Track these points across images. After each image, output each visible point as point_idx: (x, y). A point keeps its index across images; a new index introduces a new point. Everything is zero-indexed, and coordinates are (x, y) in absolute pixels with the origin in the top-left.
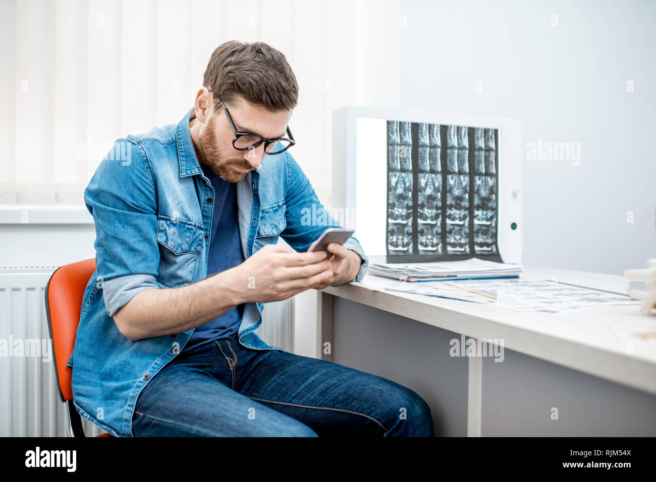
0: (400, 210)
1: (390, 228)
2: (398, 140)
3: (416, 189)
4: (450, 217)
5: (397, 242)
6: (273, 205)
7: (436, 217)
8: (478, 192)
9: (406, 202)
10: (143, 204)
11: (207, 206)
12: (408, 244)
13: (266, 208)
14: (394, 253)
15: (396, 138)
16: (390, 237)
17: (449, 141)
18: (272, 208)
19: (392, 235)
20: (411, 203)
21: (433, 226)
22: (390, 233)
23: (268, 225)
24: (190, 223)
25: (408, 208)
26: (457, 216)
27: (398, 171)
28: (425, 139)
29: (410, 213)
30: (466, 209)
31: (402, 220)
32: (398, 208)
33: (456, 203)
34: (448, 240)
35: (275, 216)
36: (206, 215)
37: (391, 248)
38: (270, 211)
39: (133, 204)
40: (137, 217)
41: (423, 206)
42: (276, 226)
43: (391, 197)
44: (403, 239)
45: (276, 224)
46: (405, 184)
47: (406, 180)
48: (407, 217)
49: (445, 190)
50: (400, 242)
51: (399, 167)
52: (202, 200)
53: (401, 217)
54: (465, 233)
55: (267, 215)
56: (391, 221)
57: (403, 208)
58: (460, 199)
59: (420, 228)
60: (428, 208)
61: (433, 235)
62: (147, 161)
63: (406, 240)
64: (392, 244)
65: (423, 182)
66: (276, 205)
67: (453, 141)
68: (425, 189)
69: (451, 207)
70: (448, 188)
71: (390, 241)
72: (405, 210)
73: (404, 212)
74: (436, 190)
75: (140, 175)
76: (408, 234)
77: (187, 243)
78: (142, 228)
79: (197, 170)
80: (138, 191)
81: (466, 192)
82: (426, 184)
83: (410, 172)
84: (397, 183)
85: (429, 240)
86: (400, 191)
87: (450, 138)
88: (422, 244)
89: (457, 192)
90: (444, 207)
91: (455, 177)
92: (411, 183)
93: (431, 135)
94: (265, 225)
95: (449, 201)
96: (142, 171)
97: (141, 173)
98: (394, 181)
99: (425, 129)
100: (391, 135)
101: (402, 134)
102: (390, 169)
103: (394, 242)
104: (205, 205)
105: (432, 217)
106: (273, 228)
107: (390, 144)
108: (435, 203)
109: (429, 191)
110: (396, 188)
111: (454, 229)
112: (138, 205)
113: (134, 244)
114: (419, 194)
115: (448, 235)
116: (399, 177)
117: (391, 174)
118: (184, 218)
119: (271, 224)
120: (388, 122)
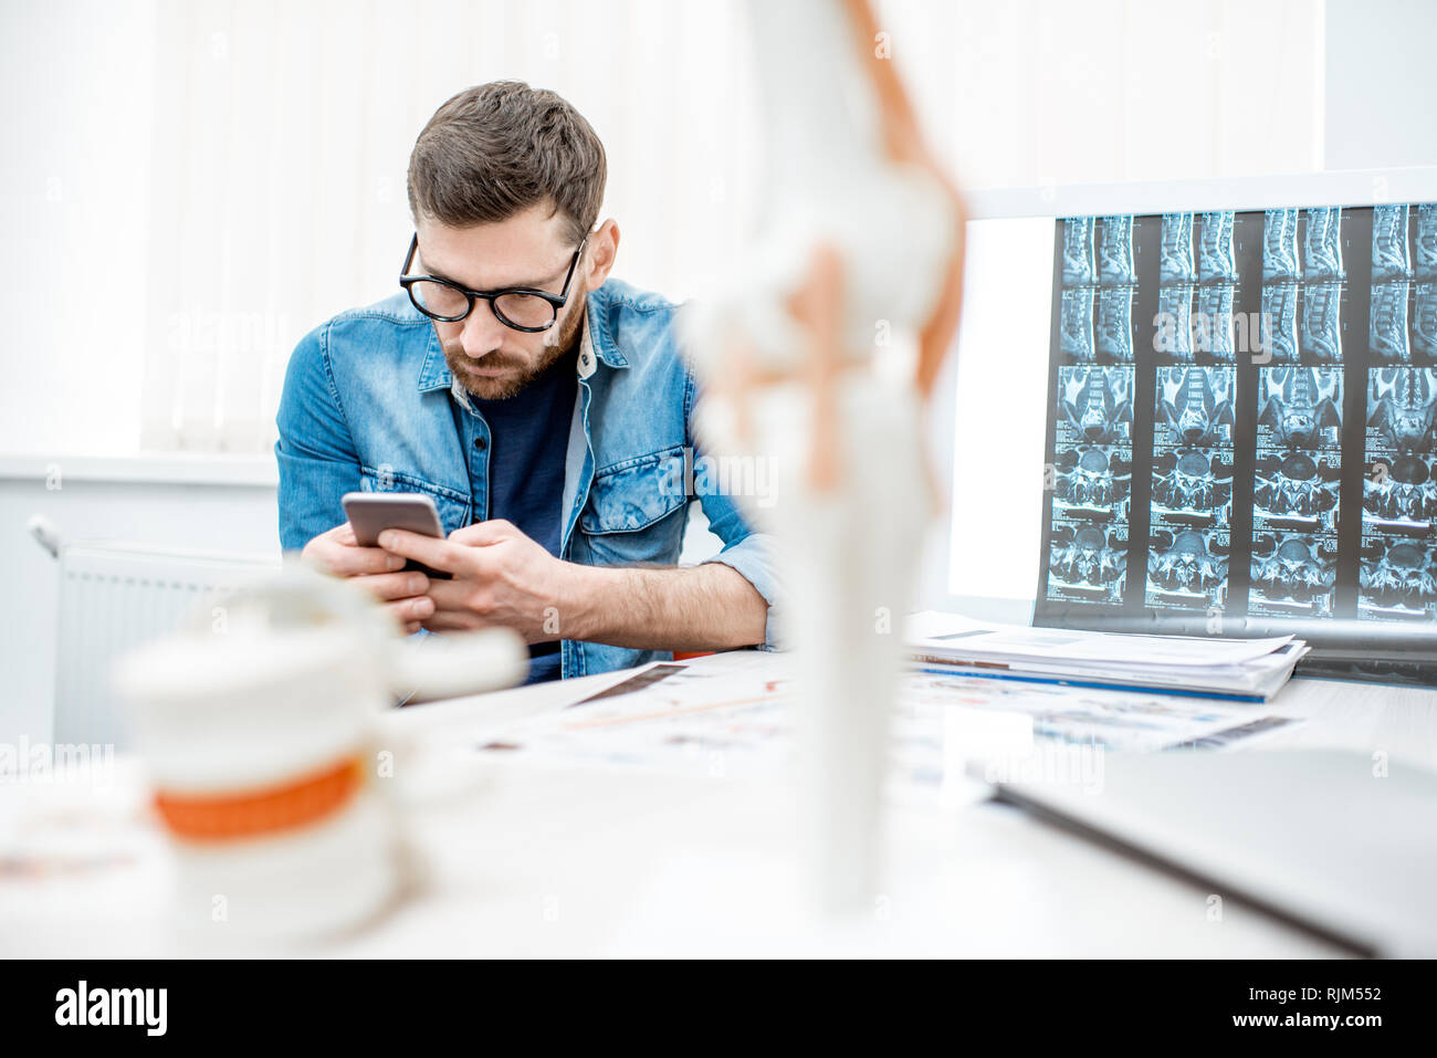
0: (1092, 475)
1: (1058, 523)
2: (1090, 273)
3: (1147, 409)
4: (1265, 498)
5: (1075, 566)
7: (1217, 496)
8: (1380, 419)
9: (1110, 451)
11: (478, 455)
12: (1111, 575)
14: (1062, 598)
15: (1082, 266)
16: (1057, 552)
17: (1269, 260)
19: (1063, 545)
20: (1127, 455)
21: (1200, 525)
22: (1053, 537)
23: (617, 506)
24: (429, 486)
26: (1293, 497)
27: (1089, 362)
28: (1179, 264)
29: (1124, 484)
30: (1327, 474)
31: (1096, 503)
33: (1292, 457)
34: (1256, 572)
35: (639, 485)
36: (476, 473)
37: (1055, 582)
39: (300, 444)
40: (311, 467)
41: (1168, 463)
42: (638, 509)
43: (1061, 436)
44: (1095, 558)
45: (638, 503)
46: (1109, 397)
47: (1115, 386)
48: (1115, 494)
50: (1085, 568)
51: (1091, 350)
53: (1096, 493)
54: (1321, 552)
56: (1060, 505)
57: (1104, 469)
58: (1311, 441)
59: (1155, 528)
60: (1186, 469)
61: (1200, 553)
62: (327, 358)
63: (1105, 563)
64: (1058, 571)
65: (1170, 391)
66: (652, 458)
67: (1283, 257)
68: (1177, 412)
69: (1271, 466)
71: (1053, 562)
72: (1107, 474)
73: (1106, 479)
74: (1215, 413)
75: (312, 387)
76: (1115, 544)
79: (442, 379)
80: (309, 420)
81: (1329, 418)
82: (1182, 397)
83: (1128, 362)
84: (1082, 397)
85: (1185, 566)
86: (1092, 418)
88: (1159, 577)
89: (1292, 421)
90: (1245, 466)
91: (1293, 373)
92: (1128, 395)
93: (1203, 248)
94: (610, 505)
95: (1264, 447)
98: (1073, 389)
99: (1180, 232)
100: (1067, 259)
101: (1105, 253)
102: (1063, 358)
103: (1066, 566)
104: (474, 453)
105: (1198, 496)
106: (630, 513)
107: (1063, 283)
108: (1211, 455)
110: (1078, 411)
112: (310, 445)
114: (1158, 426)
115: (1255, 555)
116: (1090, 380)
117: (1062, 370)
119: (627, 503)
120: (1061, 222)
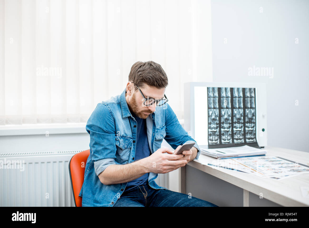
0: (214, 125)
1: (210, 133)
2: (212, 95)
3: (220, 116)
4: (235, 127)
5: (212, 139)
6: (161, 126)
7: (229, 127)
8: (247, 116)
9: (216, 122)
10: (110, 130)
11: (134, 129)
12: (217, 140)
13: (158, 127)
14: (211, 144)
15: (211, 94)
16: (210, 137)
17: (234, 94)
18: (160, 127)
19: (210, 136)
20: (218, 122)
21: (228, 131)
22: (209, 135)
23: (159, 135)
24: (127, 136)
25: (217, 124)
26: (238, 127)
27: (212, 109)
28: (224, 94)
29: (218, 126)
30: (242, 123)
31: (215, 129)
32: (213, 124)
33: (238, 121)
34: (235, 137)
35: (162, 131)
36: (134, 132)
37: (210, 142)
38: (160, 129)
39: (106, 130)
40: (108, 135)
41: (223, 123)
42: (162, 135)
43: (209, 120)
44: (215, 138)
45: (162, 134)
46: (215, 114)
47: (216, 112)
48: (217, 128)
49: (233, 116)
50: (214, 139)
51: (213, 107)
52: (132, 126)
53: (214, 128)
54: (242, 134)
55: (159, 131)
56: (210, 130)
57: (215, 124)
58: (240, 119)
59: (222, 133)
60: (226, 124)
61: (228, 135)
62: (111, 112)
63: (216, 138)
65: (223, 113)
66: (162, 126)
67: (236, 94)
68: (224, 116)
69: (235, 123)
70: (234, 115)
71: (209, 139)
72: (216, 125)
74: (229, 116)
75: (109, 118)
76: (217, 135)
77: (126, 145)
78: (110, 139)
79: (129, 115)
80: (108, 125)
81: (242, 116)
82: (225, 114)
83: (217, 109)
84: (212, 114)
85: (226, 137)
86: (213, 117)
87: (235, 93)
88: (223, 139)
89: (238, 116)
90: (233, 123)
91: (237, 110)
92: (218, 114)
93: (226, 92)
94: (158, 135)
95: (235, 120)
96: (110, 117)
97: (109, 117)
98: (211, 113)
99: (223, 90)
100: (209, 93)
101: (214, 93)
102: (209, 108)
103: (211, 139)
104: (133, 128)
105: (227, 127)
106: (161, 136)
107: (209, 97)
108: (228, 122)
109: (226, 117)
110: (211, 116)
111: (237, 132)
112: (108, 131)
113: (107, 146)
114: (222, 118)
115: (234, 135)
116: (213, 111)
117: (209, 110)
118: (125, 135)
119: (160, 134)
120: (208, 88)
